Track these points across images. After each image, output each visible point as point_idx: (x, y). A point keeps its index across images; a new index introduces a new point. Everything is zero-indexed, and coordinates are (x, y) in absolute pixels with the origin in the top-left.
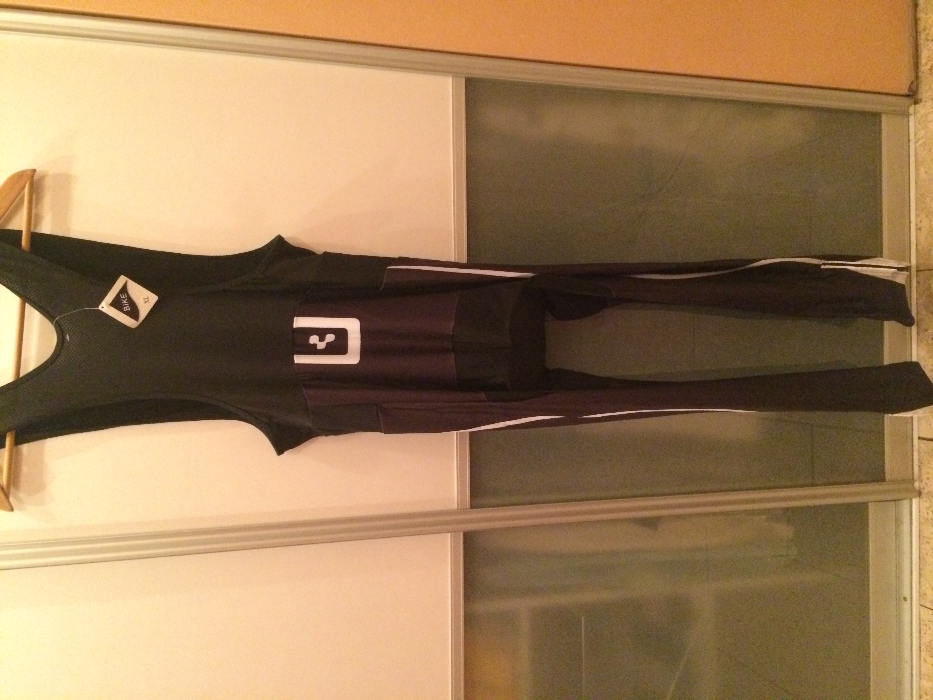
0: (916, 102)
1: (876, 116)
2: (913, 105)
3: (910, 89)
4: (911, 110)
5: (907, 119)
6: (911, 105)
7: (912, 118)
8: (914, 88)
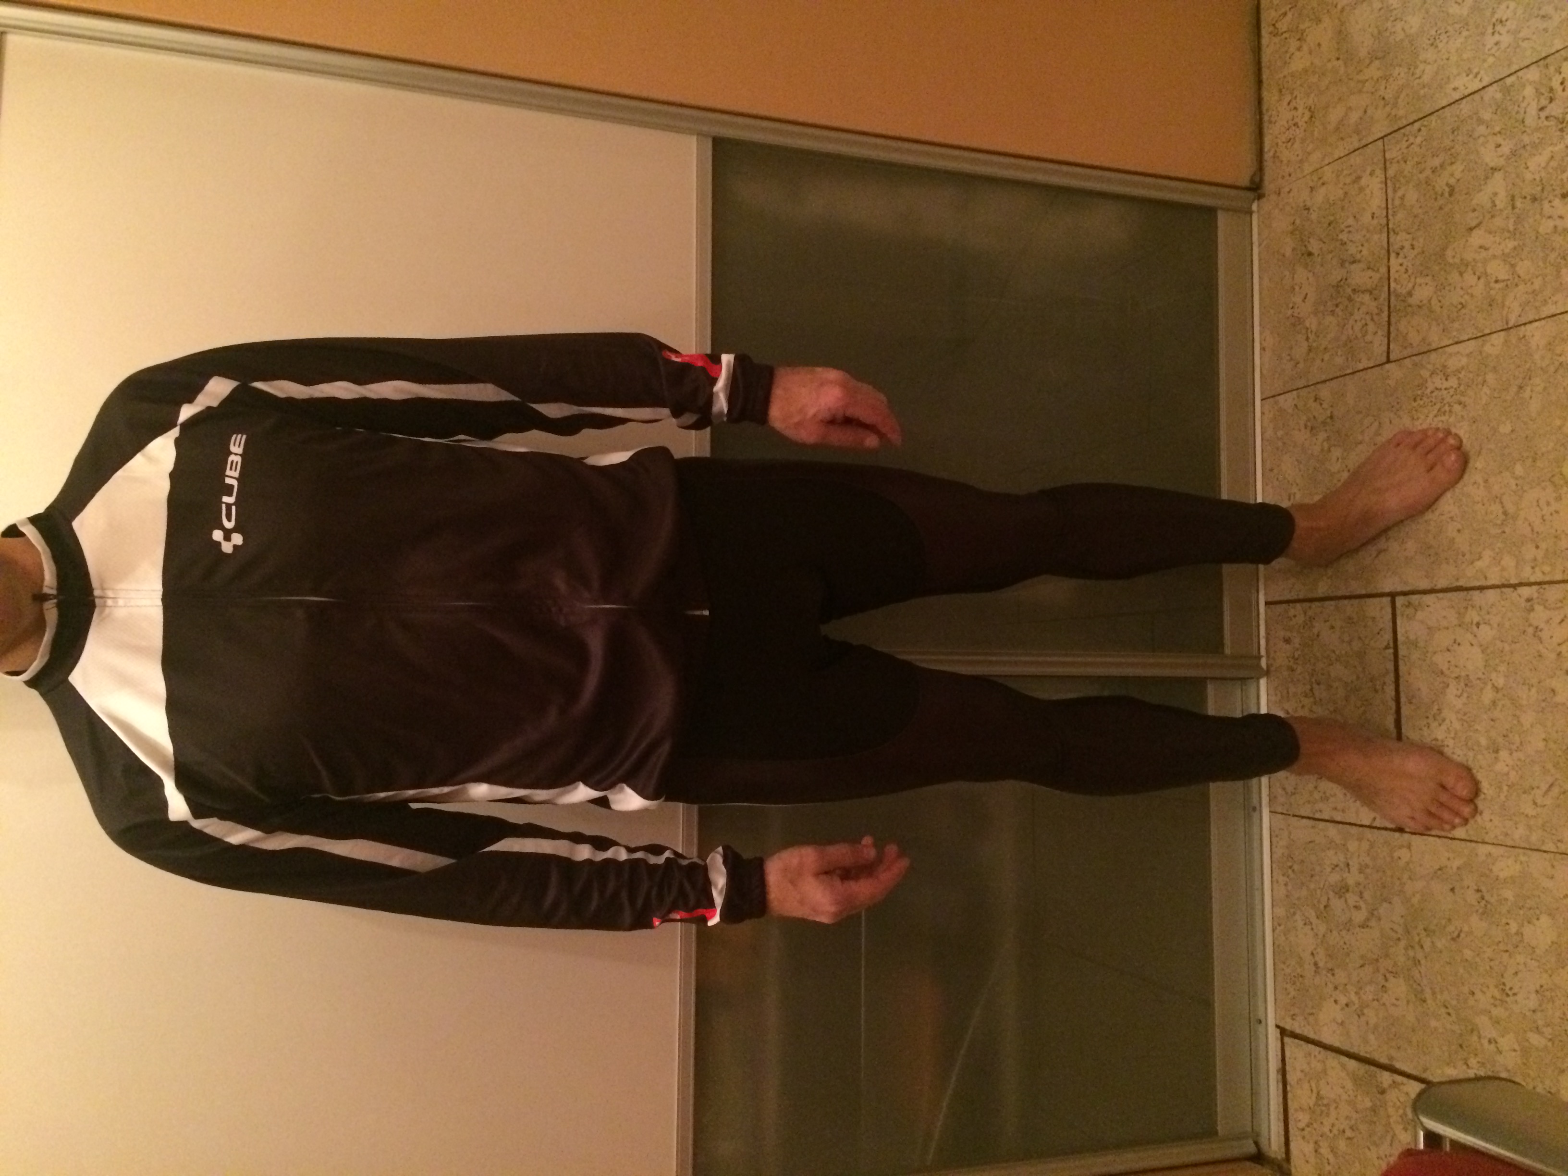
0: (1260, 197)
1: (1211, 211)
2: (1256, 201)
3: (1252, 181)
4: (1254, 207)
5: (1249, 218)
6: (1254, 200)
7: (1255, 217)
8: (1257, 179)
